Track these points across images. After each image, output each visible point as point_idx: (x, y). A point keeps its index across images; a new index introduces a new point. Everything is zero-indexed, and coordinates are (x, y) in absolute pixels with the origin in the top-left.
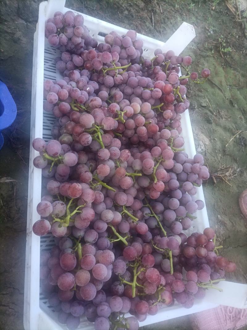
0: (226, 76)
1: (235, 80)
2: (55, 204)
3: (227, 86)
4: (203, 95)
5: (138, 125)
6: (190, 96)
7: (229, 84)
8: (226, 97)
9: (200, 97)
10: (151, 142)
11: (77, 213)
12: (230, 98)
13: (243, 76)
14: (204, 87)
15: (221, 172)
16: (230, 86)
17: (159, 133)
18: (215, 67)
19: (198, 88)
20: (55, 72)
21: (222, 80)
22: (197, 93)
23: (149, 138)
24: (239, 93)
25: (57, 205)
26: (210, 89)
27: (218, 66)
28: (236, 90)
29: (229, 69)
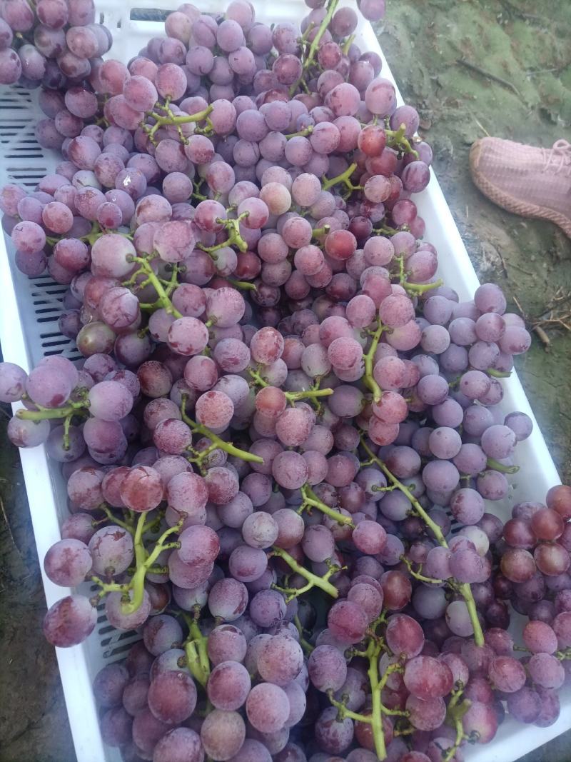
0: (515, 45)
1: (542, 51)
2: (97, 541)
3: (523, 73)
4: (463, 113)
5: (294, 244)
6: (428, 127)
7: (527, 65)
8: (526, 104)
9: (457, 120)
10: (343, 283)
11: (163, 552)
12: (539, 104)
13: (561, 34)
14: (461, 92)
15: (557, 311)
16: (532, 69)
17: (360, 252)
18: (481, 27)
19: (446, 98)
20: (41, 156)
21: (507, 60)
22: (446, 111)
23: (334, 273)
24: (561, 84)
25: (101, 544)
26: (480, 93)
27: (488, 23)
28: (552, 78)
29: (518, 25)
